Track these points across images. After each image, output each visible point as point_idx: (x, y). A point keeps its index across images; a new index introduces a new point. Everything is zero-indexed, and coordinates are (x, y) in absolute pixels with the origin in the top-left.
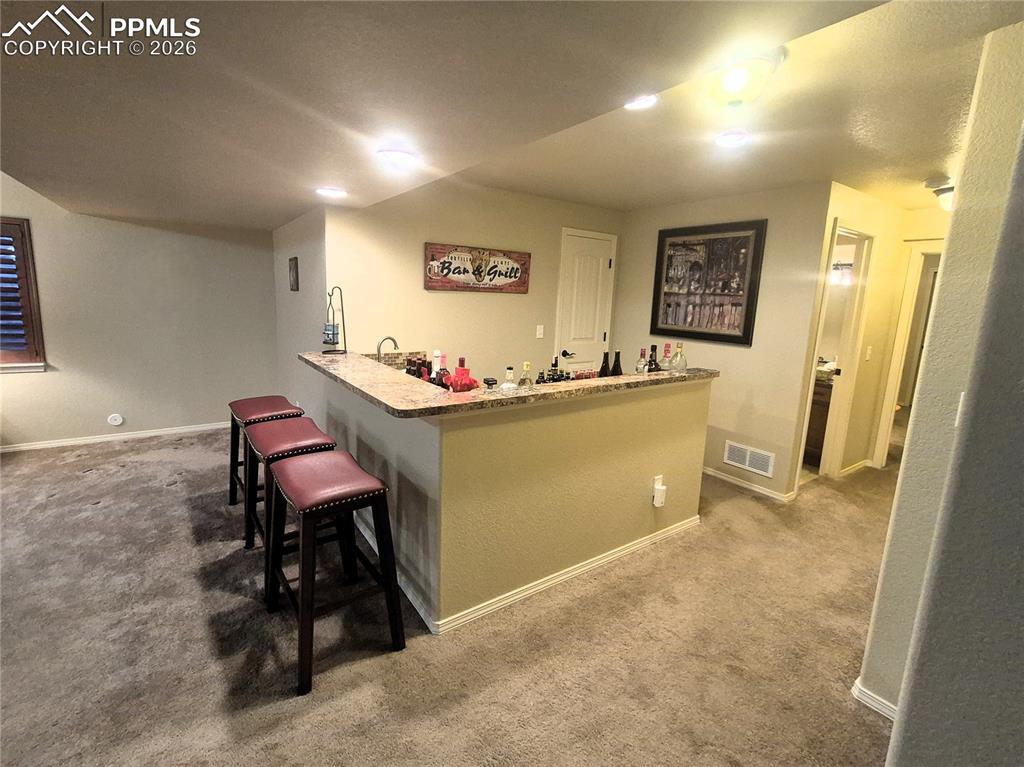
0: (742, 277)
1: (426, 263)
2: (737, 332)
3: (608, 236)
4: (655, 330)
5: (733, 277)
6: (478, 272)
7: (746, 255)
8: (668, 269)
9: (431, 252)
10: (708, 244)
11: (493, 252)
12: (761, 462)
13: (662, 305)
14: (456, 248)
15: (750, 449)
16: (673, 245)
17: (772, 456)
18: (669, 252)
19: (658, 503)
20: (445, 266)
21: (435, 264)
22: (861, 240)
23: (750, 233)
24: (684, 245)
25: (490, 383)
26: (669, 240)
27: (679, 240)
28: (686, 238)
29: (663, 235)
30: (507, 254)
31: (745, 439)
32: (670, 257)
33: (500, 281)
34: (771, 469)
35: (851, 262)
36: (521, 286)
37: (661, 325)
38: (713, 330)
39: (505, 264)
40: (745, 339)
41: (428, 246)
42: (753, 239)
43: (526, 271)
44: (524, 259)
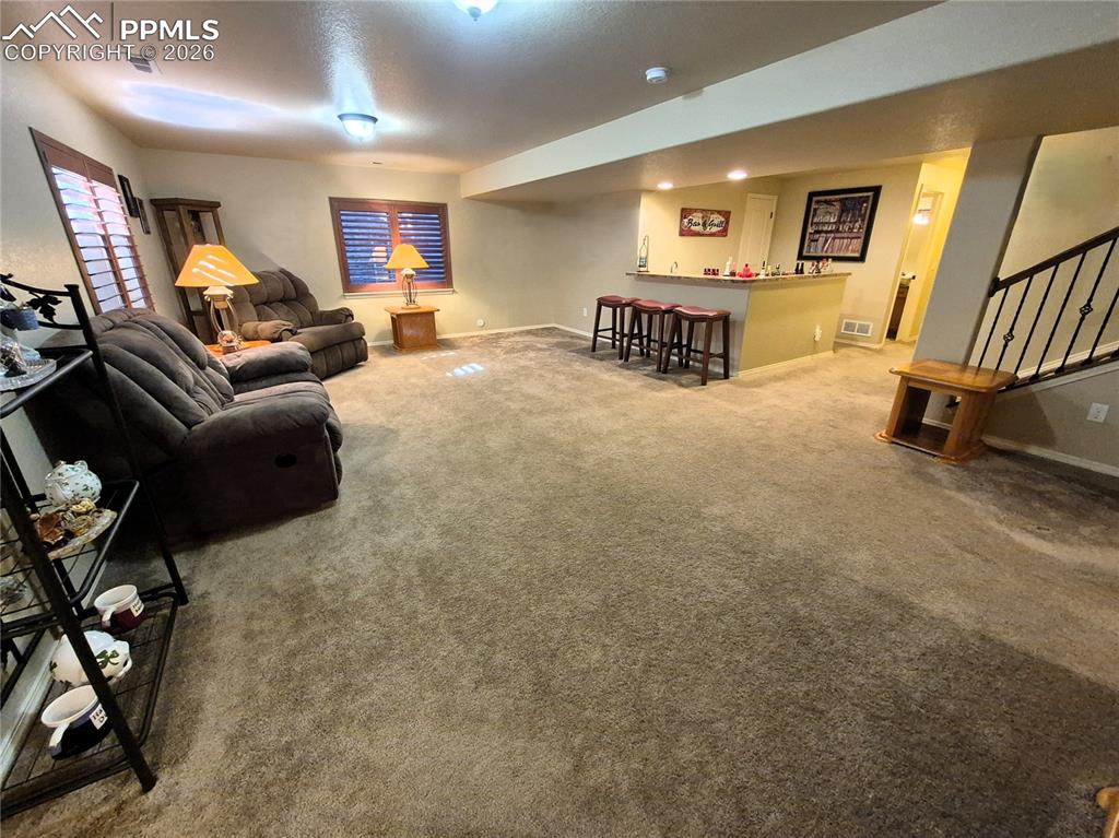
0: (863, 221)
1: (681, 220)
2: (857, 255)
3: (771, 197)
4: (801, 257)
5: (857, 221)
6: (704, 225)
7: (866, 207)
8: (814, 216)
9: (685, 213)
10: (841, 200)
11: (713, 212)
12: (864, 329)
13: (807, 241)
14: (696, 210)
15: (858, 322)
16: (818, 202)
17: (871, 325)
18: (814, 206)
19: (817, 339)
20: (690, 222)
21: (686, 220)
22: (936, 195)
23: (870, 194)
24: (826, 202)
25: (757, 275)
26: (815, 199)
27: (822, 198)
28: (828, 197)
29: (811, 195)
30: (719, 212)
31: (857, 318)
32: (815, 210)
33: (715, 229)
34: (870, 331)
35: (929, 208)
36: (724, 233)
37: (805, 254)
38: (841, 254)
39: (717, 219)
40: (861, 259)
41: (683, 210)
42: (871, 198)
43: (727, 223)
44: (726, 215)
